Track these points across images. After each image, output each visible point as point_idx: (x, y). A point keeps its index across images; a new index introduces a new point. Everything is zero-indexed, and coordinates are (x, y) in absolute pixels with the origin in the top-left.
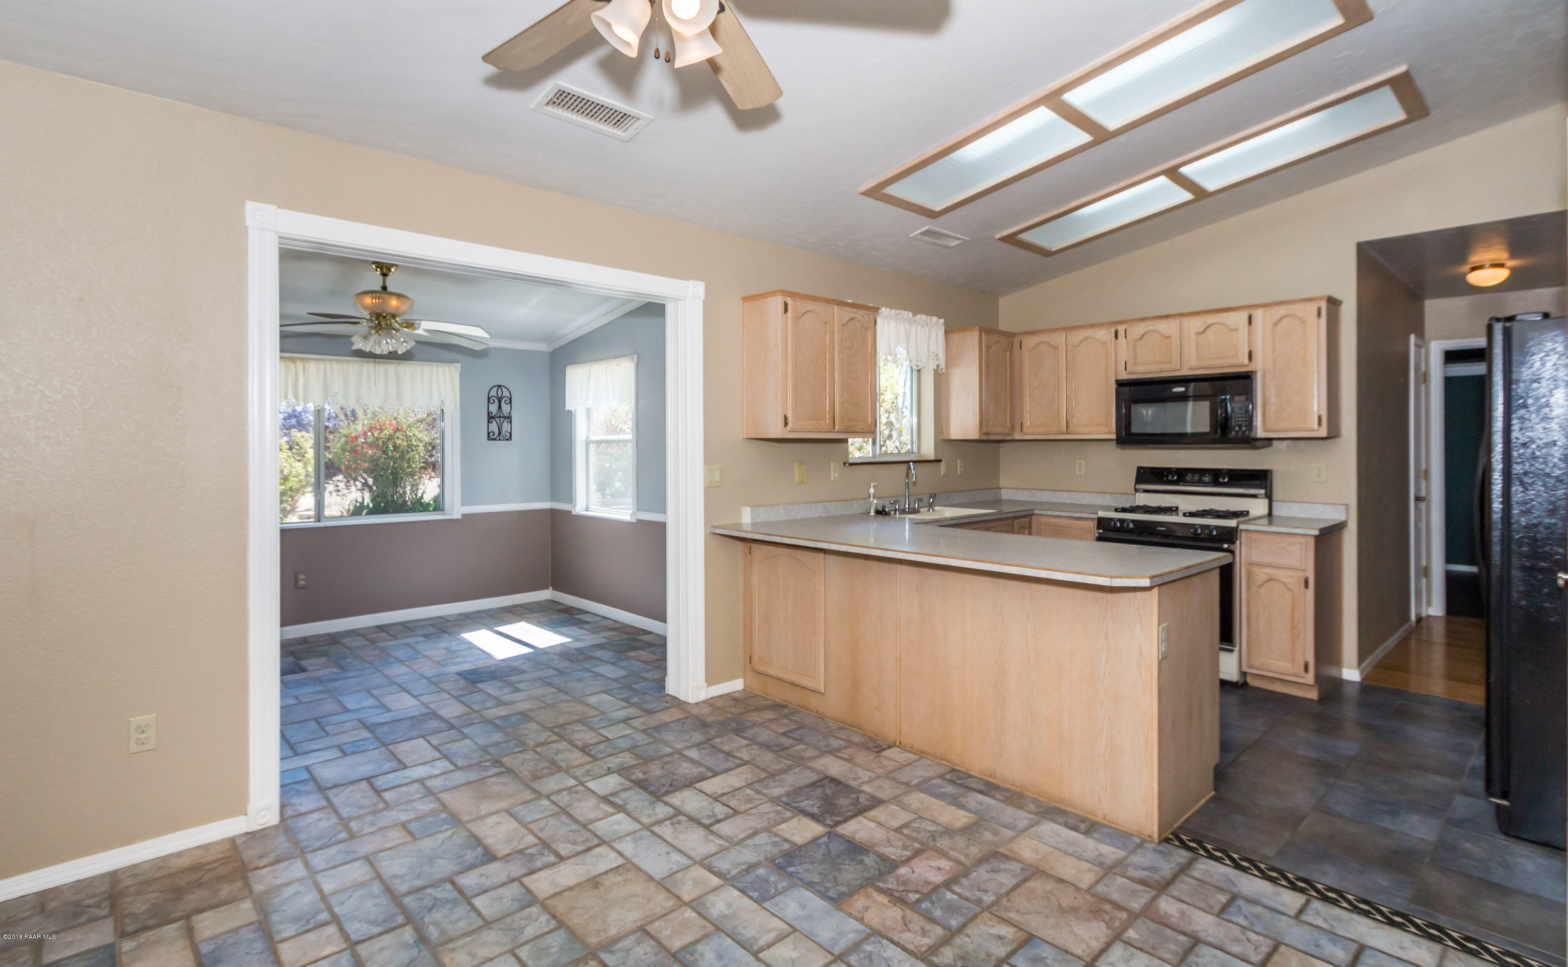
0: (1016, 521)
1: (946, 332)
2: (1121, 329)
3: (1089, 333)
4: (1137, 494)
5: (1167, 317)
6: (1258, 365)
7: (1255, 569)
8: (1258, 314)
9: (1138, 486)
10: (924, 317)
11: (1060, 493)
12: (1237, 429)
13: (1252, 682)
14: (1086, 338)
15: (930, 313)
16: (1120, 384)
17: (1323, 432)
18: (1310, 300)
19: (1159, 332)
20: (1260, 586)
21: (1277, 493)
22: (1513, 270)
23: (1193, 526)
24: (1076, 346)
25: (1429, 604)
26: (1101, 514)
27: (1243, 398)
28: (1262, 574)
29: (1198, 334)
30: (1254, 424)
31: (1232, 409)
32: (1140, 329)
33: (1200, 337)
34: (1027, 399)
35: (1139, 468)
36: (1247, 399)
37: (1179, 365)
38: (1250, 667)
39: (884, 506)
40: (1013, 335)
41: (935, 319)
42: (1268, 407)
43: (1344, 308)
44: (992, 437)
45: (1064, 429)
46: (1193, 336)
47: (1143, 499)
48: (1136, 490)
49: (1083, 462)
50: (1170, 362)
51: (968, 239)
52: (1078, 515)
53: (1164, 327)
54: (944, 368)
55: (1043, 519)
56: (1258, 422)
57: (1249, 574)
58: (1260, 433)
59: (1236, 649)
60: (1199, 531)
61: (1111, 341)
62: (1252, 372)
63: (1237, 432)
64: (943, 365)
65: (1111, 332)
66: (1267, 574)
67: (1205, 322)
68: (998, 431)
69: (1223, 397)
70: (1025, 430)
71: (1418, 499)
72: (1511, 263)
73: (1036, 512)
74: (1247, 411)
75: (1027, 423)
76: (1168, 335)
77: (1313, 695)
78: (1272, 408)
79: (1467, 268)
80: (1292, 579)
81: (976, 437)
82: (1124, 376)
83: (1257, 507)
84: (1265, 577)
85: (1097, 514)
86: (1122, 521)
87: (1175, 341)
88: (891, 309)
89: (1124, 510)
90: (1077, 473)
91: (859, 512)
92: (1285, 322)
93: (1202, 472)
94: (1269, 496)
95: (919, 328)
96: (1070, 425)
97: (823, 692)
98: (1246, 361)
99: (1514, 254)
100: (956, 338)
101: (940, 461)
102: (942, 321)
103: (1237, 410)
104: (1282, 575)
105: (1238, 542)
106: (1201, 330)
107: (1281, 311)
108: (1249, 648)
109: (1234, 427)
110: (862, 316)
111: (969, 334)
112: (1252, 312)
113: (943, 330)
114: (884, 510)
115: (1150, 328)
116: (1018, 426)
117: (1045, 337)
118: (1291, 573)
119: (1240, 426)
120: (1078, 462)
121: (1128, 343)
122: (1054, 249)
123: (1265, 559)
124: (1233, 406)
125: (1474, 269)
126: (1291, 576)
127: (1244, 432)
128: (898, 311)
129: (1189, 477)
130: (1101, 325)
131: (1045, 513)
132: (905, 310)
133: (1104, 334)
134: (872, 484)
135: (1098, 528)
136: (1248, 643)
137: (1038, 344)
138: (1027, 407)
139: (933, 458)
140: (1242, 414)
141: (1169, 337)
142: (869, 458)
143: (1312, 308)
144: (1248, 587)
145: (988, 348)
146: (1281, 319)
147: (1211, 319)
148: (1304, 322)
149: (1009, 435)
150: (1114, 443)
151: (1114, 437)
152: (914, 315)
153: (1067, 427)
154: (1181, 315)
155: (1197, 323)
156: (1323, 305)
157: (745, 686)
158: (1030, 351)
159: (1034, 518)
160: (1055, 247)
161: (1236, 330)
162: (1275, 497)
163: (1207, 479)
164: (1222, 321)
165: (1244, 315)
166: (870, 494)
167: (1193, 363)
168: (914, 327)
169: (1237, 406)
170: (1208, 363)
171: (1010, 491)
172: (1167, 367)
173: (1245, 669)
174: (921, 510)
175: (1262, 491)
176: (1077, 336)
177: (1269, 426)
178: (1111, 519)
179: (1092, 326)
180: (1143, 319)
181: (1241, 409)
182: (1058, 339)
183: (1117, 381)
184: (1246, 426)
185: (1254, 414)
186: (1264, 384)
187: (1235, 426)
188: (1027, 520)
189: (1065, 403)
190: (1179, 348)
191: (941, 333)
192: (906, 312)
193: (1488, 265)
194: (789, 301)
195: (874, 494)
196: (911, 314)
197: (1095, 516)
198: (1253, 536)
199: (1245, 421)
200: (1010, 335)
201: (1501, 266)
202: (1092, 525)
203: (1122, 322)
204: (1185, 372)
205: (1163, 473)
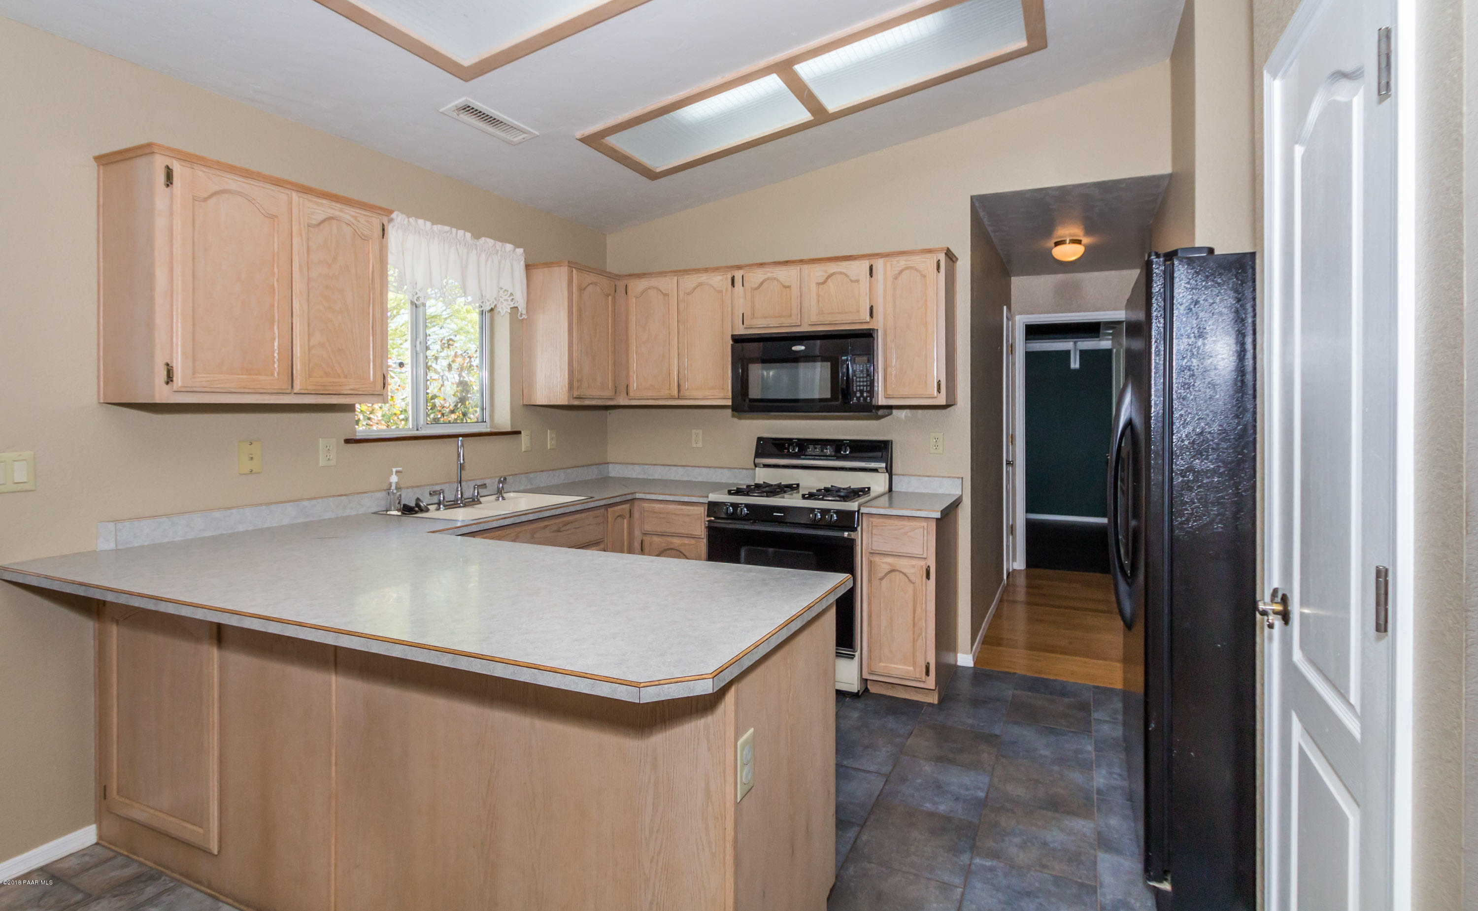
0: (609, 510)
1: (528, 267)
2: (738, 274)
3: (703, 278)
4: (757, 469)
5: (786, 263)
6: (878, 324)
7: (877, 559)
8: (879, 264)
9: (758, 461)
10: (490, 242)
11: (674, 468)
12: (858, 395)
13: (873, 689)
14: (700, 285)
15: (502, 238)
16: (738, 340)
17: (942, 400)
18: (930, 251)
19: (778, 280)
20: (881, 579)
21: (897, 468)
22: (1088, 249)
23: (812, 510)
24: (688, 294)
25: (1014, 559)
26: (713, 497)
27: (865, 358)
28: (884, 564)
29: (819, 284)
30: (876, 389)
31: (854, 371)
32: (756, 276)
33: (821, 286)
34: (634, 356)
35: (759, 439)
36: (869, 361)
37: (799, 320)
38: (871, 673)
39: (418, 500)
40: (618, 277)
41: (509, 247)
42: (889, 370)
43: (959, 264)
44: (587, 403)
45: (676, 393)
46: (813, 286)
47: (763, 476)
48: (756, 465)
49: (700, 432)
50: (791, 316)
51: (537, 133)
52: (686, 499)
53: (784, 274)
54: (524, 312)
55: (646, 505)
56: (879, 387)
57: (870, 563)
58: (882, 401)
59: (857, 654)
60: (819, 516)
61: (727, 290)
62: (873, 330)
63: (858, 399)
64: (522, 308)
65: (727, 278)
66: (889, 564)
67: (826, 271)
68: (596, 394)
69: (844, 358)
70: (631, 394)
71: (1008, 463)
72: (1086, 240)
73: (638, 496)
74: (868, 375)
75: (634, 386)
76: (786, 284)
77: (934, 699)
78: (893, 371)
79: (1051, 243)
80: (913, 568)
81: (564, 402)
82: (741, 331)
83: (877, 483)
84: (887, 568)
85: (708, 497)
86: (735, 506)
87: (795, 291)
88: (434, 223)
89: (739, 492)
90: (694, 445)
91: (375, 510)
92: (905, 274)
93: (823, 443)
94: (889, 470)
95: (483, 256)
96: (682, 388)
97: (216, 852)
98: (868, 318)
99: (1088, 232)
100: (539, 274)
101: (519, 433)
102: (520, 251)
103: (858, 373)
104: (903, 564)
105: (859, 529)
106: (821, 281)
107: (902, 262)
108: (870, 651)
109: (856, 393)
110: (355, 217)
111: (556, 270)
112: (873, 262)
113: (522, 263)
114: (418, 505)
115: (769, 275)
116: (623, 388)
117: (654, 282)
118: (914, 562)
119: (862, 392)
120: (694, 431)
121: (745, 291)
122: (658, 170)
123: (887, 548)
124: (854, 367)
125: (1057, 244)
126: (913, 566)
127: (865, 399)
128: (447, 228)
129: (810, 450)
130: (716, 269)
131: (648, 497)
132: (458, 228)
133: (719, 280)
134: (394, 470)
135: (708, 516)
136: (869, 645)
137: (646, 290)
138: (634, 366)
139: (509, 429)
140: (863, 377)
141: (789, 287)
142: (409, 429)
143: (931, 260)
144: (870, 581)
145: (582, 290)
146: (901, 272)
147: (833, 267)
148: (924, 276)
149: (612, 399)
150: (729, 411)
151: (729, 403)
152: (477, 236)
153: (679, 391)
154: (801, 261)
155: (817, 272)
156: (942, 257)
157: (100, 836)
158: (636, 297)
159: (637, 506)
160: (660, 166)
161: (857, 281)
162: (895, 470)
163: (828, 451)
164: (842, 271)
165: (865, 265)
166: (391, 484)
167: (814, 319)
168: (473, 255)
169: (858, 368)
170: (829, 319)
171: (617, 467)
172: (787, 321)
173: (865, 676)
174: (482, 499)
175: (884, 465)
176: (690, 281)
177: (890, 392)
178: (724, 504)
179: (706, 270)
180: (761, 265)
181: (862, 371)
182: (668, 284)
183: (732, 336)
184: (867, 392)
185: (876, 378)
186: (885, 340)
187: (857, 391)
188: (627, 506)
189: (676, 362)
190: (799, 300)
191: (520, 267)
192: (461, 232)
193: (1068, 241)
194: (177, 168)
195: (397, 483)
196: (468, 235)
197: (705, 500)
198: (876, 521)
199: (867, 386)
200: (615, 277)
201: (1079, 242)
202: (702, 511)
203: (739, 267)
204: (805, 328)
205: (784, 445)
